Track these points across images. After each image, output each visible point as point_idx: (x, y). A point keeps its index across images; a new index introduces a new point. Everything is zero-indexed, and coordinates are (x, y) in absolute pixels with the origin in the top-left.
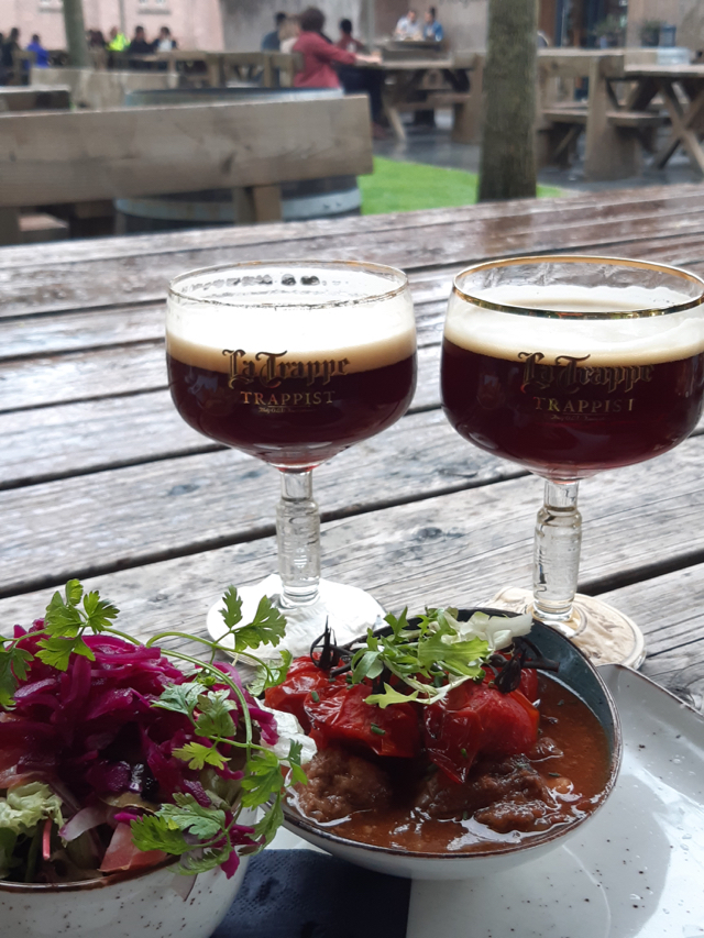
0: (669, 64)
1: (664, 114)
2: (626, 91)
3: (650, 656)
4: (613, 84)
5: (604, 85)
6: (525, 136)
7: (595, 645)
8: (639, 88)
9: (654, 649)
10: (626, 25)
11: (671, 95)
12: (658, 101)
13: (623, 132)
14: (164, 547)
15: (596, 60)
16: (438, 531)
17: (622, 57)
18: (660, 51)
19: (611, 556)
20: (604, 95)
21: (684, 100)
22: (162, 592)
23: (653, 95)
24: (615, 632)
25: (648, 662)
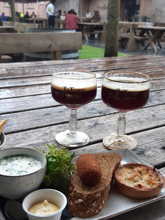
0: (148, 26)
1: (147, 37)
2: (138, 32)
3: (138, 146)
4: (135, 30)
5: (133, 30)
6: (115, 42)
7: (128, 143)
8: (141, 31)
9: (139, 145)
10: (139, 16)
11: (148, 33)
12: (145, 34)
13: (137, 41)
14: (45, 125)
15: (132, 25)
16: (98, 123)
17: (138, 24)
18: (146, 23)
19: (131, 129)
20: (133, 33)
21: (151, 34)
22: (46, 133)
23: (144, 33)
24: (131, 141)
25: (137, 147)
